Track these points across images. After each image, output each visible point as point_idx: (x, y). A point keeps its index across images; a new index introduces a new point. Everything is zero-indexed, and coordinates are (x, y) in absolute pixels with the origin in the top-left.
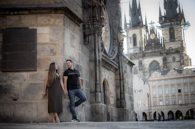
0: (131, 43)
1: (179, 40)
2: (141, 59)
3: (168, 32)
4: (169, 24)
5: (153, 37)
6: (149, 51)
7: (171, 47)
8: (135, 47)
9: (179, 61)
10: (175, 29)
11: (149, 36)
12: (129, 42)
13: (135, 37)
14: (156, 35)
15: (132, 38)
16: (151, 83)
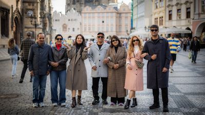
16: (83, 15)
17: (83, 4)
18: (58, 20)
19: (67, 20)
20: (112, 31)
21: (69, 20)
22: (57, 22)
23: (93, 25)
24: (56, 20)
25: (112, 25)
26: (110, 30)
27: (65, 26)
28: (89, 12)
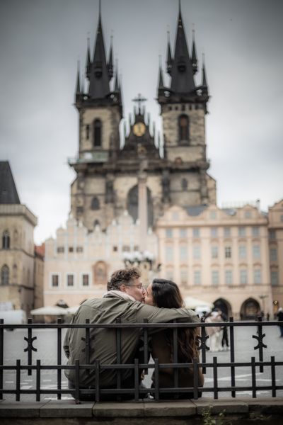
0: (88, 137)
1: (199, 145)
2: (111, 177)
3: (174, 124)
4: (180, 106)
5: (139, 130)
6: (131, 162)
7: (179, 158)
8: (98, 148)
9: (198, 191)
10: (191, 120)
11: (132, 128)
12: (84, 134)
13: (98, 125)
14: (147, 128)
15: (91, 127)
16: (162, 233)
17: (121, 208)
18: (80, 250)
19: (110, 249)
20: (257, 284)
21: (115, 249)
22: (75, 255)
23: (195, 265)
24: (71, 250)
25: (257, 264)
26: (251, 280)
27: (101, 266)
28: (180, 223)
